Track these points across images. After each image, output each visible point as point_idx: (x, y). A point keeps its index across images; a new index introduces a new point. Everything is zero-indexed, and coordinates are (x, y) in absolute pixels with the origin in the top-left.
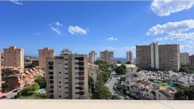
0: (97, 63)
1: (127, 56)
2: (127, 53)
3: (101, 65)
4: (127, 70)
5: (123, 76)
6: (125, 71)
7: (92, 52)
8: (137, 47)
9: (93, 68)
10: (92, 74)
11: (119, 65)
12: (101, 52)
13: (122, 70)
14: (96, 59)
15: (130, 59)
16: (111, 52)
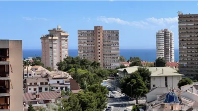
0: (66, 65)
1: (158, 44)
2: (158, 35)
3: (81, 72)
4: (153, 82)
5: (142, 101)
6: (149, 87)
7: (53, 32)
8: (182, 18)
9: (51, 82)
10: (46, 102)
11: (132, 70)
12: (81, 33)
13: (139, 85)
14: (65, 54)
15: (166, 51)
16: (113, 32)
